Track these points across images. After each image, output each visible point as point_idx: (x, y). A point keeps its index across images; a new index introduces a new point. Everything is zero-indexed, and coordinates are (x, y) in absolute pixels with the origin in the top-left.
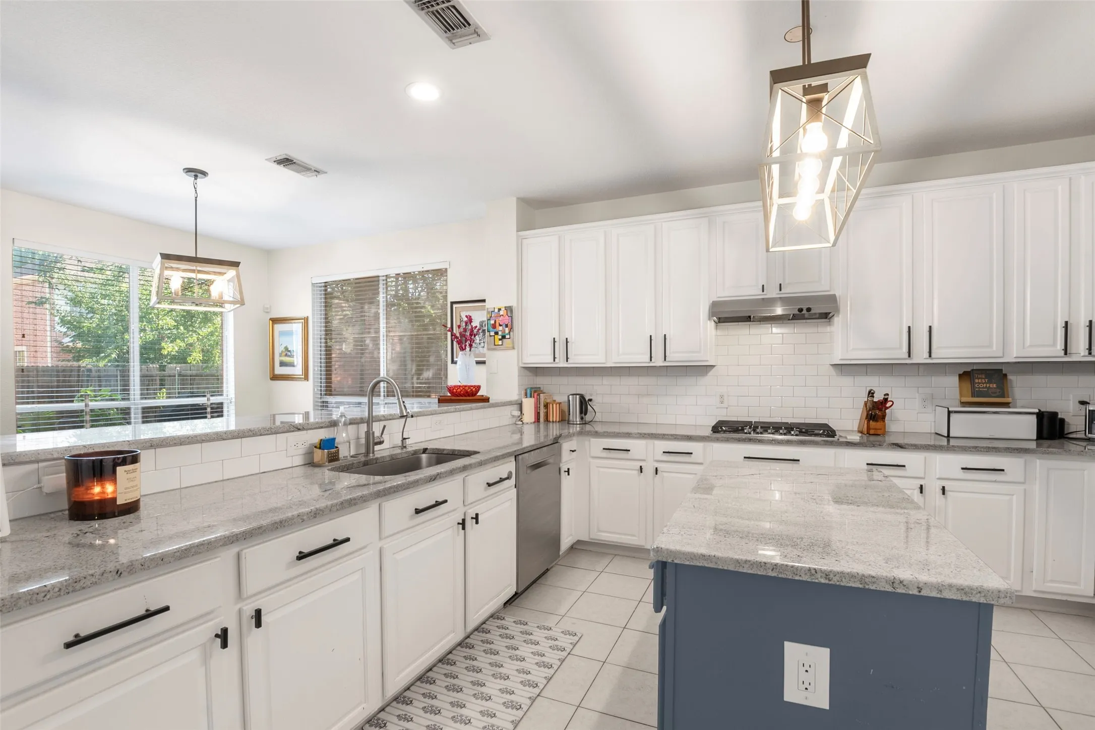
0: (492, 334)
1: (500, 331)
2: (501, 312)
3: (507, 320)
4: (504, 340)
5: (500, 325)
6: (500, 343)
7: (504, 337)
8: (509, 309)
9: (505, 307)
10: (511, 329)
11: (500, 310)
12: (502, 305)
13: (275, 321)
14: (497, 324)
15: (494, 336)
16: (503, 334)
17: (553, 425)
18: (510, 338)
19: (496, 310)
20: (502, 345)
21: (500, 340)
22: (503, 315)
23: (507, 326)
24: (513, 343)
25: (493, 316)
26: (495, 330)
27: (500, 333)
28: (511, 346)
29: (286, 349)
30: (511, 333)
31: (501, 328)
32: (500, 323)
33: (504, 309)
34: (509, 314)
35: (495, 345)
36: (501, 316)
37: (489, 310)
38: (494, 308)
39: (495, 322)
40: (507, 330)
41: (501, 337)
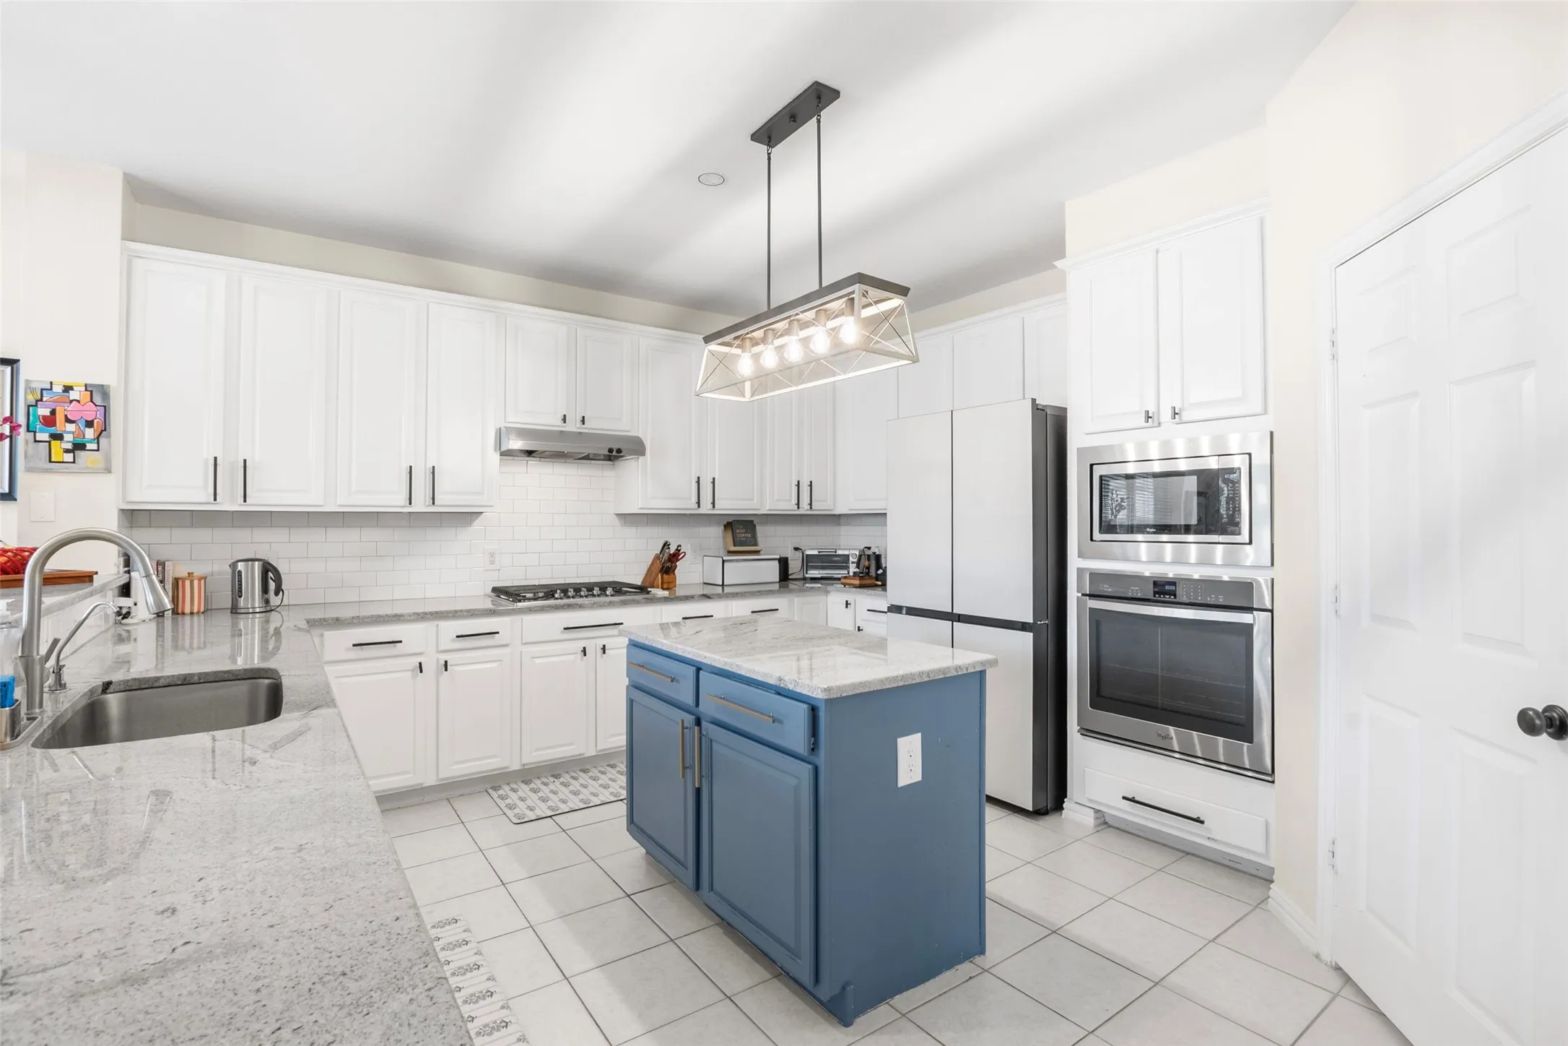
0: (43, 436)
1: (69, 432)
2: (73, 395)
3: (91, 412)
4: (80, 454)
5: (68, 420)
6: (69, 457)
7: (79, 447)
8: (98, 393)
9: (86, 385)
10: (105, 429)
11: (68, 389)
12: (79, 379)
14: (60, 418)
15: (49, 442)
16: (79, 441)
17: (192, 620)
18: (98, 450)
19: (58, 389)
20: (74, 462)
21: (67, 451)
22: (78, 401)
23: (89, 424)
24: (108, 460)
25: (44, 399)
26: (53, 430)
27: (68, 437)
28: (102, 465)
30: (102, 440)
31: (71, 427)
32: (69, 417)
33: (84, 389)
34: (98, 400)
35: (50, 461)
36: (71, 401)
37: (33, 385)
38: (51, 383)
39: (53, 412)
40: (90, 433)
41: (69, 446)
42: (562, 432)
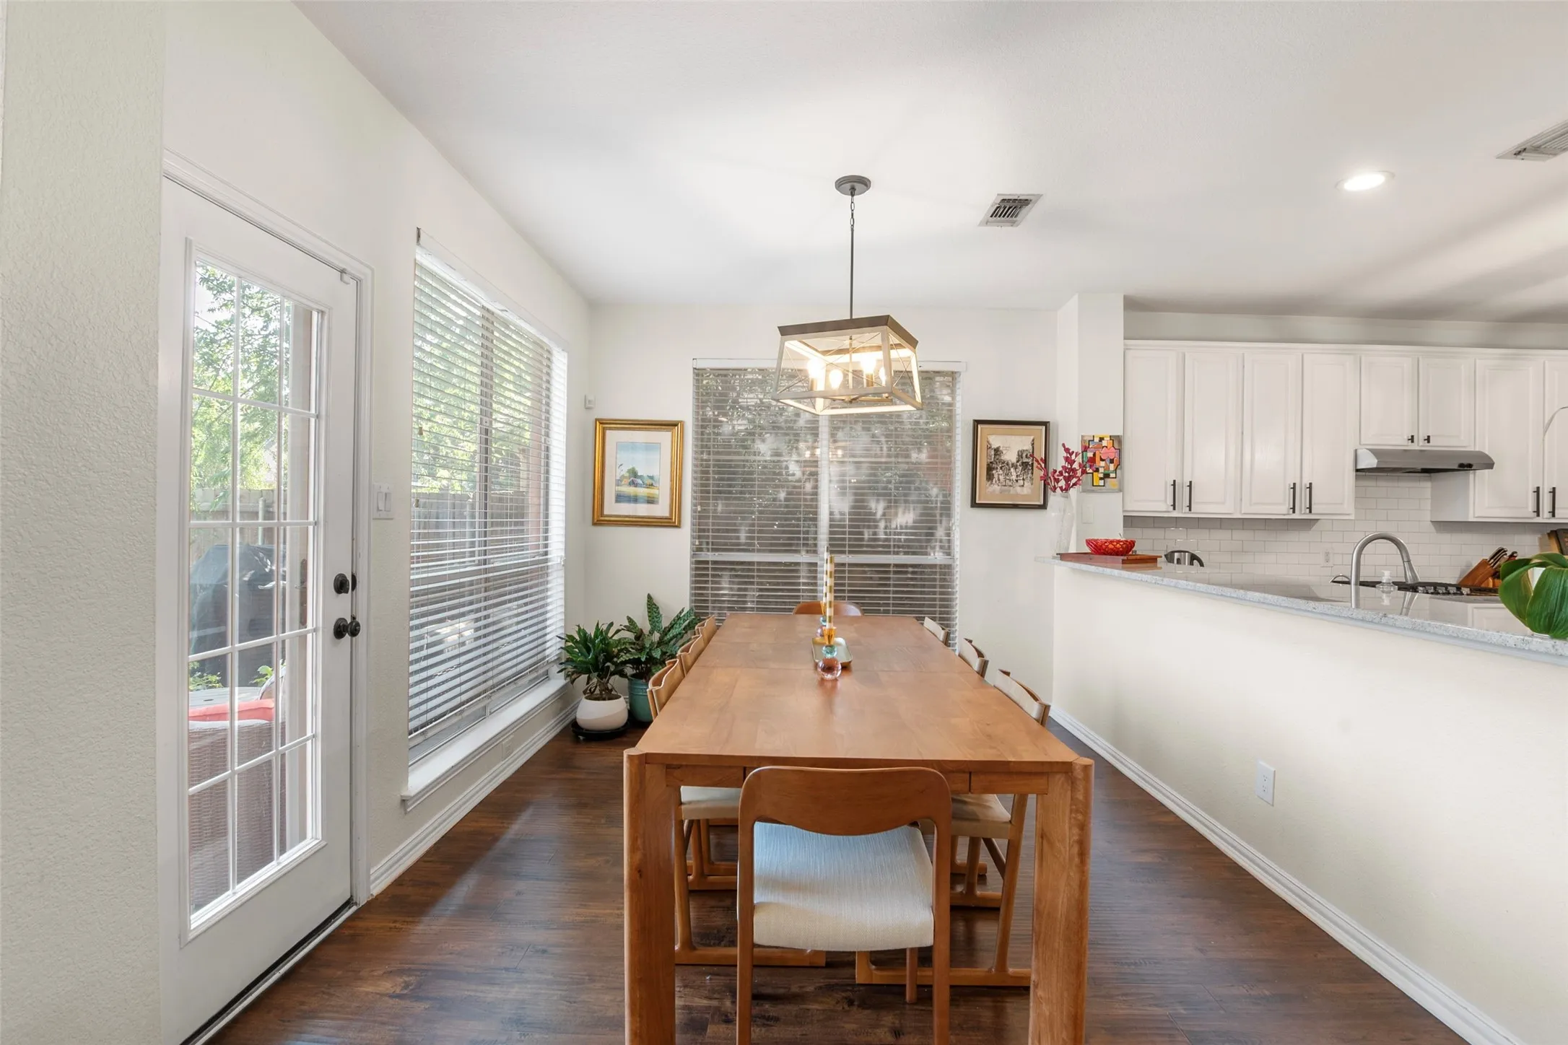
1: (1102, 467)
2: (1104, 443)
3: (1113, 454)
4: (1108, 480)
5: (1102, 460)
6: (1101, 483)
7: (1107, 476)
8: (1117, 440)
9: (1110, 436)
10: (1118, 466)
11: (1101, 439)
12: (1106, 433)
13: (605, 424)
14: (1098, 459)
15: (1092, 473)
16: (1106, 472)
18: (1116, 478)
19: (1097, 440)
20: (1104, 486)
21: (1101, 479)
22: (1107, 447)
23: (1112, 461)
24: (1120, 484)
25: (1091, 447)
26: (1094, 466)
27: (1101, 470)
28: (1116, 487)
29: (634, 473)
30: (1118, 471)
31: (1103, 464)
32: (1102, 457)
33: (1109, 439)
34: (1116, 446)
35: (1093, 485)
36: (1103, 447)
37: (1085, 438)
38: (1094, 436)
39: (1094, 455)
40: (1112, 467)
41: (1102, 476)
42: (1405, 451)
